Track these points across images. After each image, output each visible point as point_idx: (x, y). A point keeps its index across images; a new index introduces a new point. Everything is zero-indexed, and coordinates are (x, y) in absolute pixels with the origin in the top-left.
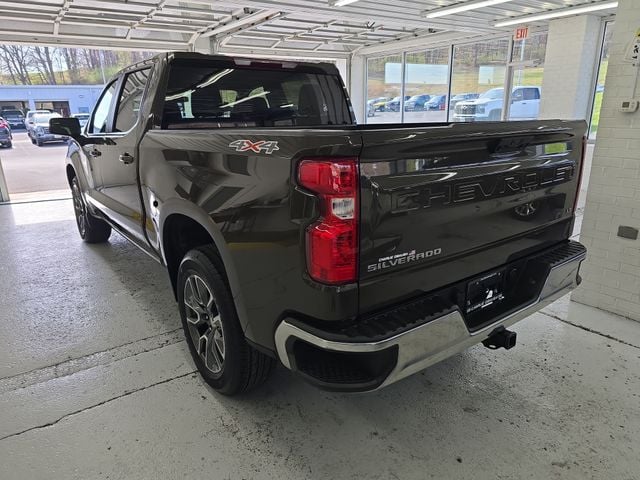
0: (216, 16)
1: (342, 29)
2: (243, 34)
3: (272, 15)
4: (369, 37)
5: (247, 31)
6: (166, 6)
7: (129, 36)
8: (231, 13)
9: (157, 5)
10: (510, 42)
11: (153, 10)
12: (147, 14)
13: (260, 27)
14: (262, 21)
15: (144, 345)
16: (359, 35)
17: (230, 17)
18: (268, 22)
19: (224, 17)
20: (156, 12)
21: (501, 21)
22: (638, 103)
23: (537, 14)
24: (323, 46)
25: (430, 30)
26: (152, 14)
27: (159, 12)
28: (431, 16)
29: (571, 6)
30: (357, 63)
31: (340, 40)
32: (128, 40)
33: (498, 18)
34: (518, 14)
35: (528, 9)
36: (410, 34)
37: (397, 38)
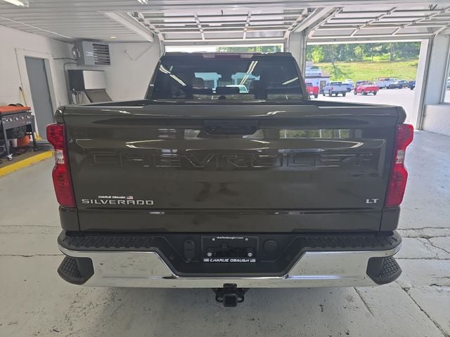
8: (301, 13)
17: (301, 16)
32: (244, 39)
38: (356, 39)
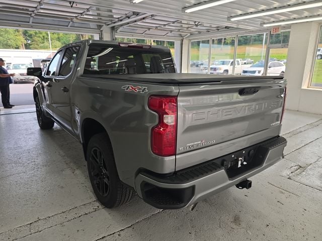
2: (130, 26)
3: (146, 17)
4: (194, 30)
5: (132, 25)
6: (92, 10)
7: (69, 26)
9: (87, 9)
11: (84, 12)
12: (81, 14)
13: (139, 23)
14: (141, 19)
16: (189, 29)
18: (144, 21)
19: (122, 17)
20: (86, 13)
21: (268, 23)
23: (288, 20)
24: (169, 34)
25: (226, 27)
26: (84, 14)
28: (233, 20)
29: (306, 17)
31: (179, 31)
33: (266, 21)
34: (277, 20)
35: (283, 18)
36: (215, 29)
37: (208, 31)
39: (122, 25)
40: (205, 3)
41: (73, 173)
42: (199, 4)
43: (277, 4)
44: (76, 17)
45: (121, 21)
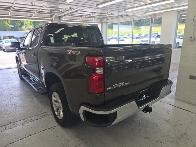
0: (61, 10)
1: (100, 14)
2: (69, 16)
3: (78, 10)
4: (108, 17)
5: (70, 15)
6: (45, 7)
9: (42, 6)
10: (151, 19)
11: (41, 8)
12: (39, 9)
13: (74, 14)
14: (75, 12)
15: (36, 117)
16: (105, 16)
17: (65, 10)
18: (77, 12)
19: (63, 10)
20: (42, 8)
21: (149, 12)
22: (195, 37)
23: (159, 10)
24: (94, 20)
25: (127, 15)
26: (41, 9)
27: (43, 9)
28: (127, 11)
29: (169, 8)
30: (104, 25)
31: (99, 18)
32: (33, 17)
33: (147, 11)
34: (154, 10)
35: (156, 9)
36: (120, 16)
37: (116, 17)
38: (79, 22)
39: (65, 15)
40: (108, 2)
41: (33, 100)
42: (105, 2)
43: (149, 2)
44: (36, 11)
45: (63, 13)
